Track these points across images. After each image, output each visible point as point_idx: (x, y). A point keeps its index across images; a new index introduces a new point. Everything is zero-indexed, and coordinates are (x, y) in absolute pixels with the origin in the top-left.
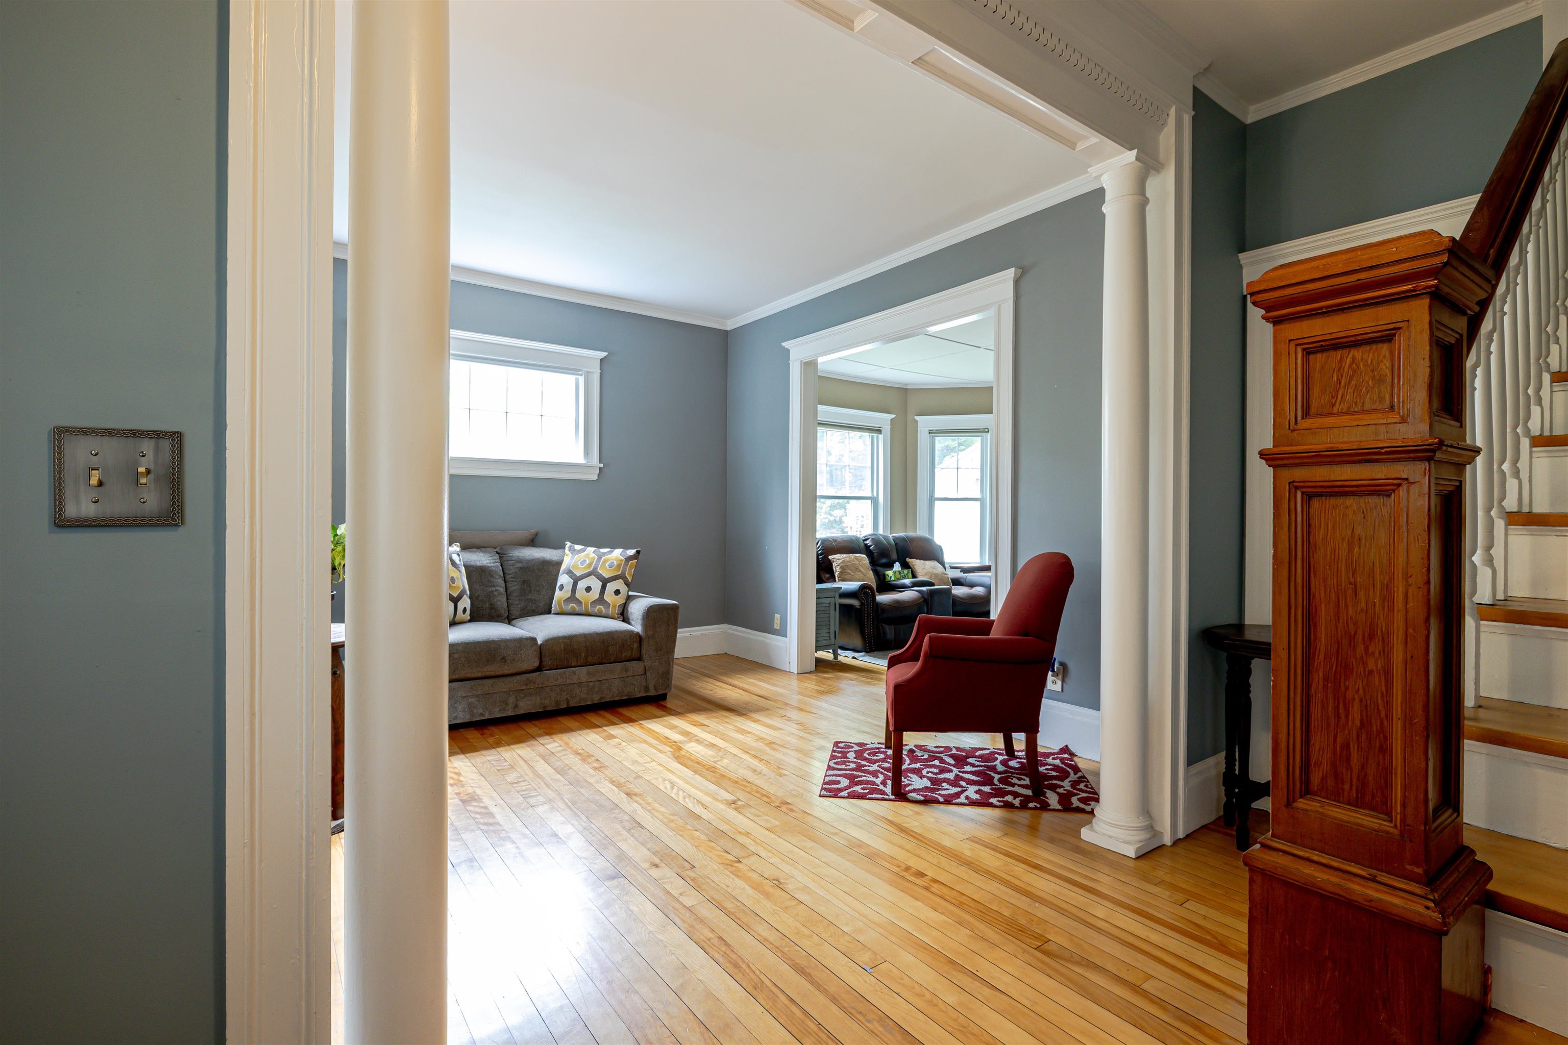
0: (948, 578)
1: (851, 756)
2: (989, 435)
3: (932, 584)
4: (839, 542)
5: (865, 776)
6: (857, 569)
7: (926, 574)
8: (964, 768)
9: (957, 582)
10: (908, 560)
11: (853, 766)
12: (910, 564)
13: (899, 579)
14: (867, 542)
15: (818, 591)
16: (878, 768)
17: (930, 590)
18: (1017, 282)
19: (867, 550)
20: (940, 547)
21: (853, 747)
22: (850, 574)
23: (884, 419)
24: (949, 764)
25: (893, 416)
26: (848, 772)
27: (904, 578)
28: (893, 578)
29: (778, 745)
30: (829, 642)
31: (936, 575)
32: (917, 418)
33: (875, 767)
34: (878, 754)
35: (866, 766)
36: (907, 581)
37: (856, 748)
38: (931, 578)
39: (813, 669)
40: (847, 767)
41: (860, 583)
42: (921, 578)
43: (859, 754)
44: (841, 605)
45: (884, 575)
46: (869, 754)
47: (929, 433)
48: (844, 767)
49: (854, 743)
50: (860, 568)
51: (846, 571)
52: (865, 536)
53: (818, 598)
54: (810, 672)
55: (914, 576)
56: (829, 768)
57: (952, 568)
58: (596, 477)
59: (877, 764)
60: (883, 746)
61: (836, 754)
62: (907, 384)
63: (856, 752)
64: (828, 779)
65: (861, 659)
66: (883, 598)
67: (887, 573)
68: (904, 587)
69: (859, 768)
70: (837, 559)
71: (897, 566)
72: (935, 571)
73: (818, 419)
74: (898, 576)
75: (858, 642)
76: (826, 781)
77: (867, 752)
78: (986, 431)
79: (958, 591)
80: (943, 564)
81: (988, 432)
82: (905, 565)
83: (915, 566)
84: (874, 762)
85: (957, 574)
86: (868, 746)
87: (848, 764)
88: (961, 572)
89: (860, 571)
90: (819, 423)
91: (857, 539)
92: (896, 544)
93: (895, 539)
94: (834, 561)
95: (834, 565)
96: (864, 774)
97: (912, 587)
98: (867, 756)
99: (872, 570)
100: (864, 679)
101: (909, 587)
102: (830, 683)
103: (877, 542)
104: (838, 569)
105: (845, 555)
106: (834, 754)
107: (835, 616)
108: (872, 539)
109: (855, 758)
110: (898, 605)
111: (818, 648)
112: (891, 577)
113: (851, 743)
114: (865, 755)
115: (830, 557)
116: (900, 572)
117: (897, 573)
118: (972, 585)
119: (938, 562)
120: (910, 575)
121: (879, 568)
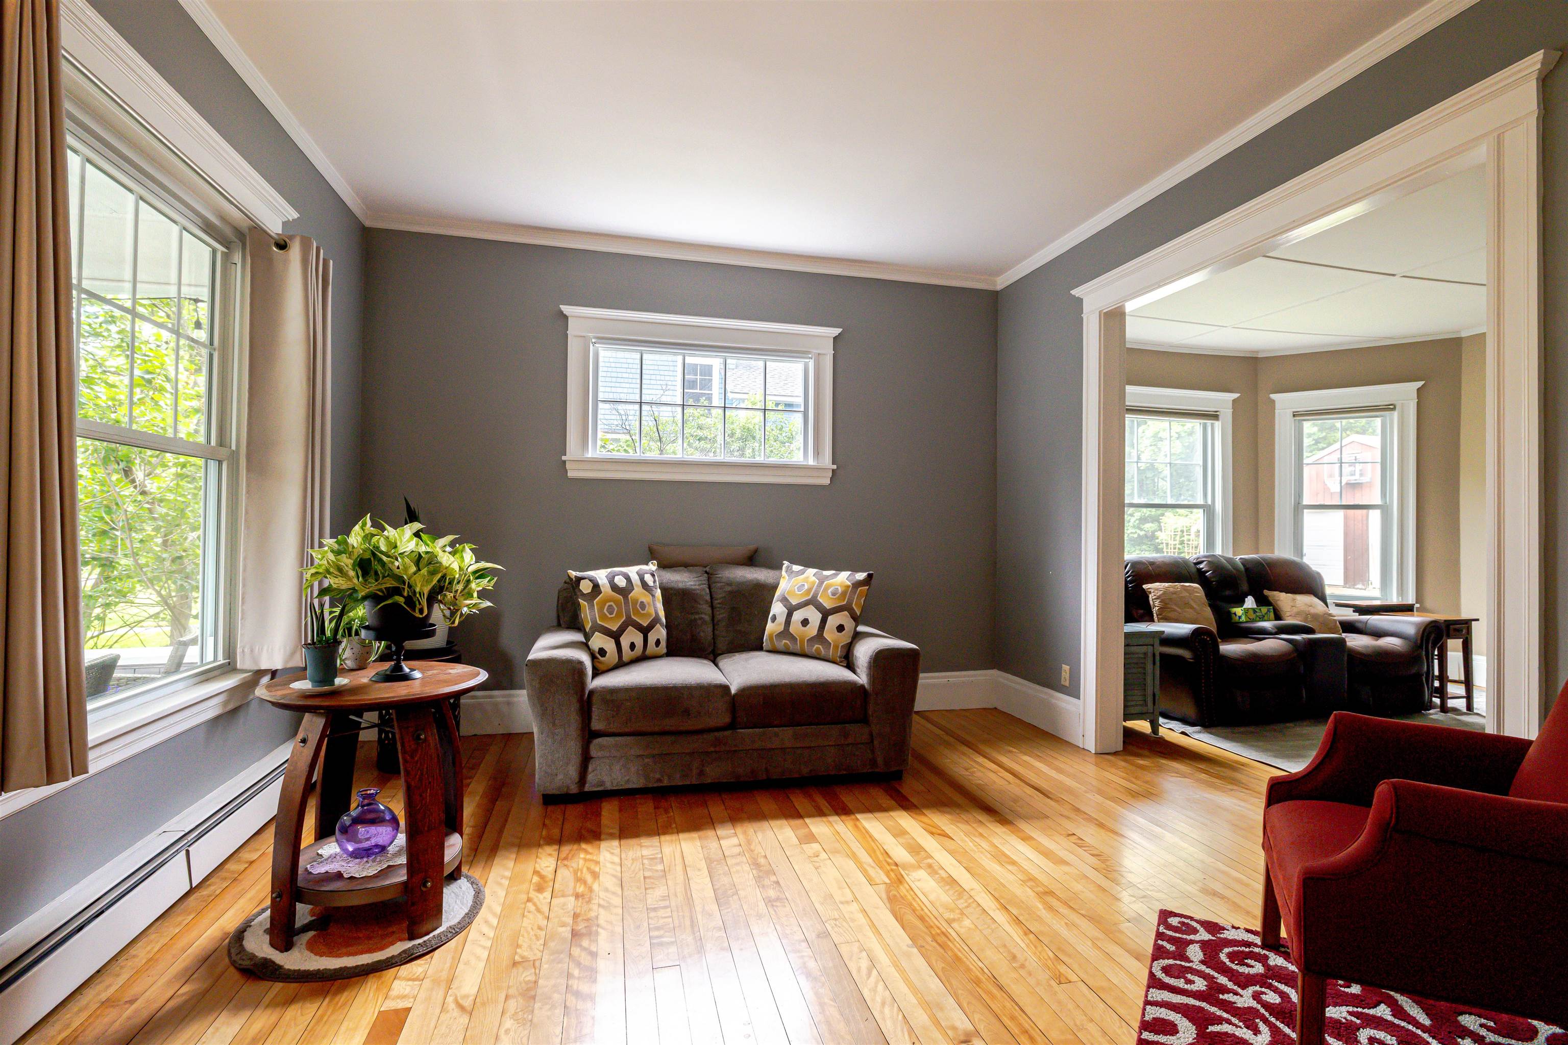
0: (1335, 621)
1: (1195, 953)
2: (1395, 414)
3: (1310, 631)
4: (1159, 566)
5: (1229, 1022)
6: (1187, 605)
7: (1298, 614)
9: (1349, 627)
10: (1266, 592)
11: (1200, 984)
12: (1270, 599)
13: (1253, 621)
14: (1201, 566)
15: (1129, 637)
16: (1254, 1004)
17: (1310, 640)
18: (1546, 81)
19: (1201, 577)
20: (1318, 574)
21: (1195, 931)
22: (1175, 610)
23: (1223, 401)
24: (1418, 1025)
25: (1236, 395)
26: (1192, 1001)
27: (1262, 619)
28: (1243, 619)
30: (1144, 709)
31: (1315, 617)
32: (1273, 396)
33: (1245, 999)
34: (1249, 961)
35: (1229, 991)
36: (1267, 625)
37: (1204, 935)
38: (1306, 620)
39: (1120, 747)
40: (1187, 987)
41: (1194, 626)
42: (1289, 621)
43: (1211, 950)
44: (1162, 655)
45: (1229, 614)
46: (1231, 956)
47: (1294, 416)
48: (1180, 983)
49: (1198, 921)
50: (1192, 603)
51: (1169, 606)
52: (1198, 558)
53: (1126, 645)
54: (1115, 754)
55: (1278, 617)
56: (1154, 982)
57: (1338, 605)
58: (827, 481)
59: (1251, 989)
60: (1258, 940)
61: (1165, 944)
62: (1257, 352)
63: (1204, 945)
64: (1150, 1014)
65: (1196, 736)
66: (1230, 648)
67: (1234, 610)
68: (1262, 634)
69: (1212, 993)
70: (1155, 589)
71: (1250, 602)
72: (1312, 611)
74: (1252, 616)
75: (1190, 710)
76: (1148, 1018)
77: (1226, 950)
78: (1391, 408)
79: (1355, 641)
80: (1323, 599)
81: (1394, 409)
82: (1262, 601)
83: (1279, 603)
84: (1244, 982)
85: (1350, 615)
86: (1226, 934)
87: (1189, 976)
88: (1354, 611)
89: (1192, 607)
91: (1185, 562)
92: (1247, 569)
93: (1244, 562)
94: (1150, 593)
95: (1151, 597)
96: (1225, 1015)
97: (1276, 633)
98: (1228, 963)
99: (1210, 606)
100: (1203, 776)
101: (1270, 634)
102: (1148, 776)
103: (1217, 565)
104: (1157, 603)
105: (1167, 584)
106: (1160, 942)
107: (1153, 673)
108: (1209, 561)
109: (1202, 962)
110: (1254, 661)
111: (1127, 717)
112: (1240, 617)
113: (1192, 918)
114: (1223, 957)
115: (1145, 586)
116: (1254, 611)
117: (1251, 612)
118: (1378, 634)
119: (1316, 596)
120: (1272, 615)
121: (1221, 604)
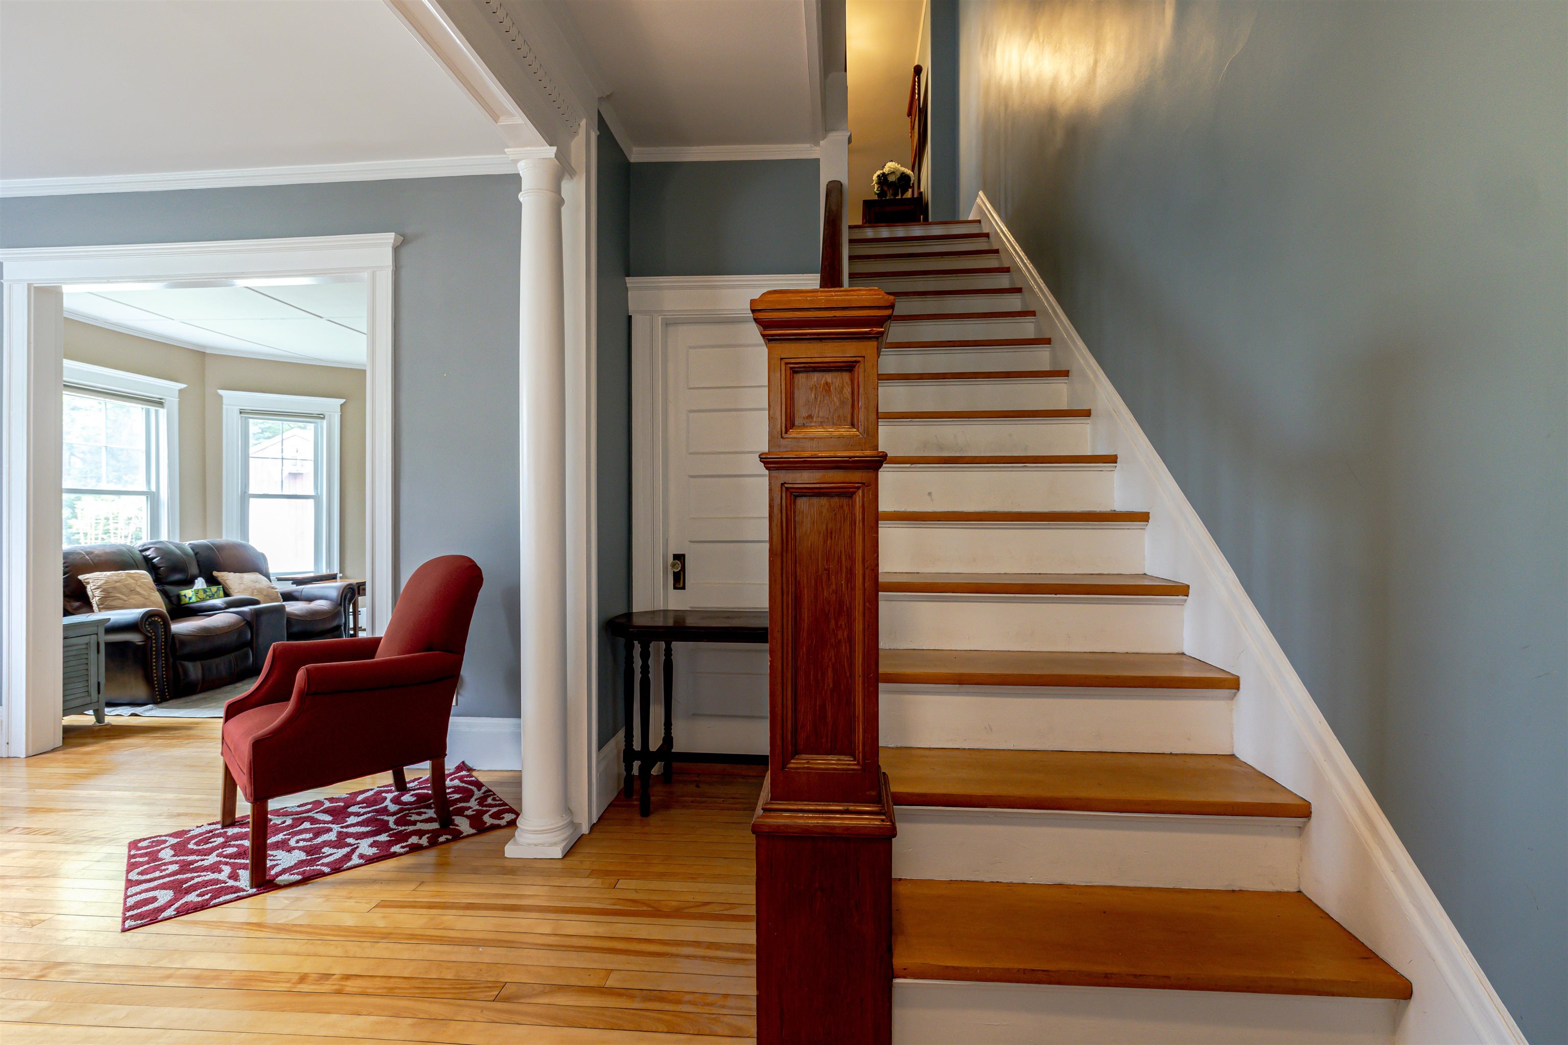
0: (277, 592)
1: (166, 854)
2: (325, 422)
3: (256, 602)
4: (97, 555)
5: (199, 876)
6: (133, 591)
7: (245, 590)
8: (346, 822)
9: (288, 597)
10: (215, 573)
11: (174, 868)
12: (219, 579)
13: (203, 600)
14: (148, 553)
15: (66, 628)
16: (219, 859)
17: (255, 610)
18: (396, 250)
19: (148, 564)
20: (263, 555)
21: (165, 841)
22: (119, 598)
23: (169, 389)
24: (325, 822)
25: (183, 386)
26: (167, 879)
27: (212, 597)
28: (194, 599)
29: (12, 877)
30: (88, 700)
31: (260, 591)
32: (221, 392)
33: (212, 859)
34: (212, 840)
35: (198, 861)
36: (218, 602)
37: (174, 841)
38: (252, 594)
39: (59, 743)
40: (164, 873)
41: (142, 611)
42: (236, 596)
43: (179, 849)
44: (108, 644)
45: (179, 597)
46: (197, 844)
47: (241, 413)
48: (157, 874)
49: (166, 836)
50: (138, 589)
51: (112, 594)
52: (144, 545)
53: (65, 638)
54: (54, 750)
55: (227, 594)
56: (130, 883)
57: (279, 580)
59: (215, 854)
60: (219, 826)
61: (137, 859)
62: (205, 347)
63: (173, 847)
64: (131, 901)
65: (148, 714)
66: (180, 627)
67: (183, 592)
68: (214, 609)
69: (185, 867)
70: (94, 581)
71: (200, 583)
72: (258, 586)
73: (65, 379)
74: (202, 595)
75: (140, 691)
76: (128, 904)
77: (194, 841)
78: (321, 417)
79: (293, 607)
80: (267, 576)
81: (324, 418)
82: (212, 581)
83: (228, 582)
84: (209, 852)
85: (289, 587)
86: (192, 833)
87: (163, 868)
88: (292, 584)
89: (139, 594)
90: (65, 385)
91: (130, 550)
92: (196, 554)
93: (193, 547)
94: (88, 583)
95: (89, 588)
96: (196, 874)
97: (226, 608)
98: (195, 847)
99: (159, 590)
100: (159, 741)
101: (220, 609)
102: (98, 758)
103: (164, 552)
104: (97, 593)
105: (108, 573)
106: (133, 860)
107: (97, 664)
108: (157, 548)
109: (174, 856)
110: (206, 634)
111: (66, 712)
112: (190, 598)
113: (160, 836)
114: (191, 846)
115: (80, 577)
116: (205, 591)
117: (201, 592)
118: (310, 599)
119: (261, 573)
120: (221, 593)
121: (168, 588)
